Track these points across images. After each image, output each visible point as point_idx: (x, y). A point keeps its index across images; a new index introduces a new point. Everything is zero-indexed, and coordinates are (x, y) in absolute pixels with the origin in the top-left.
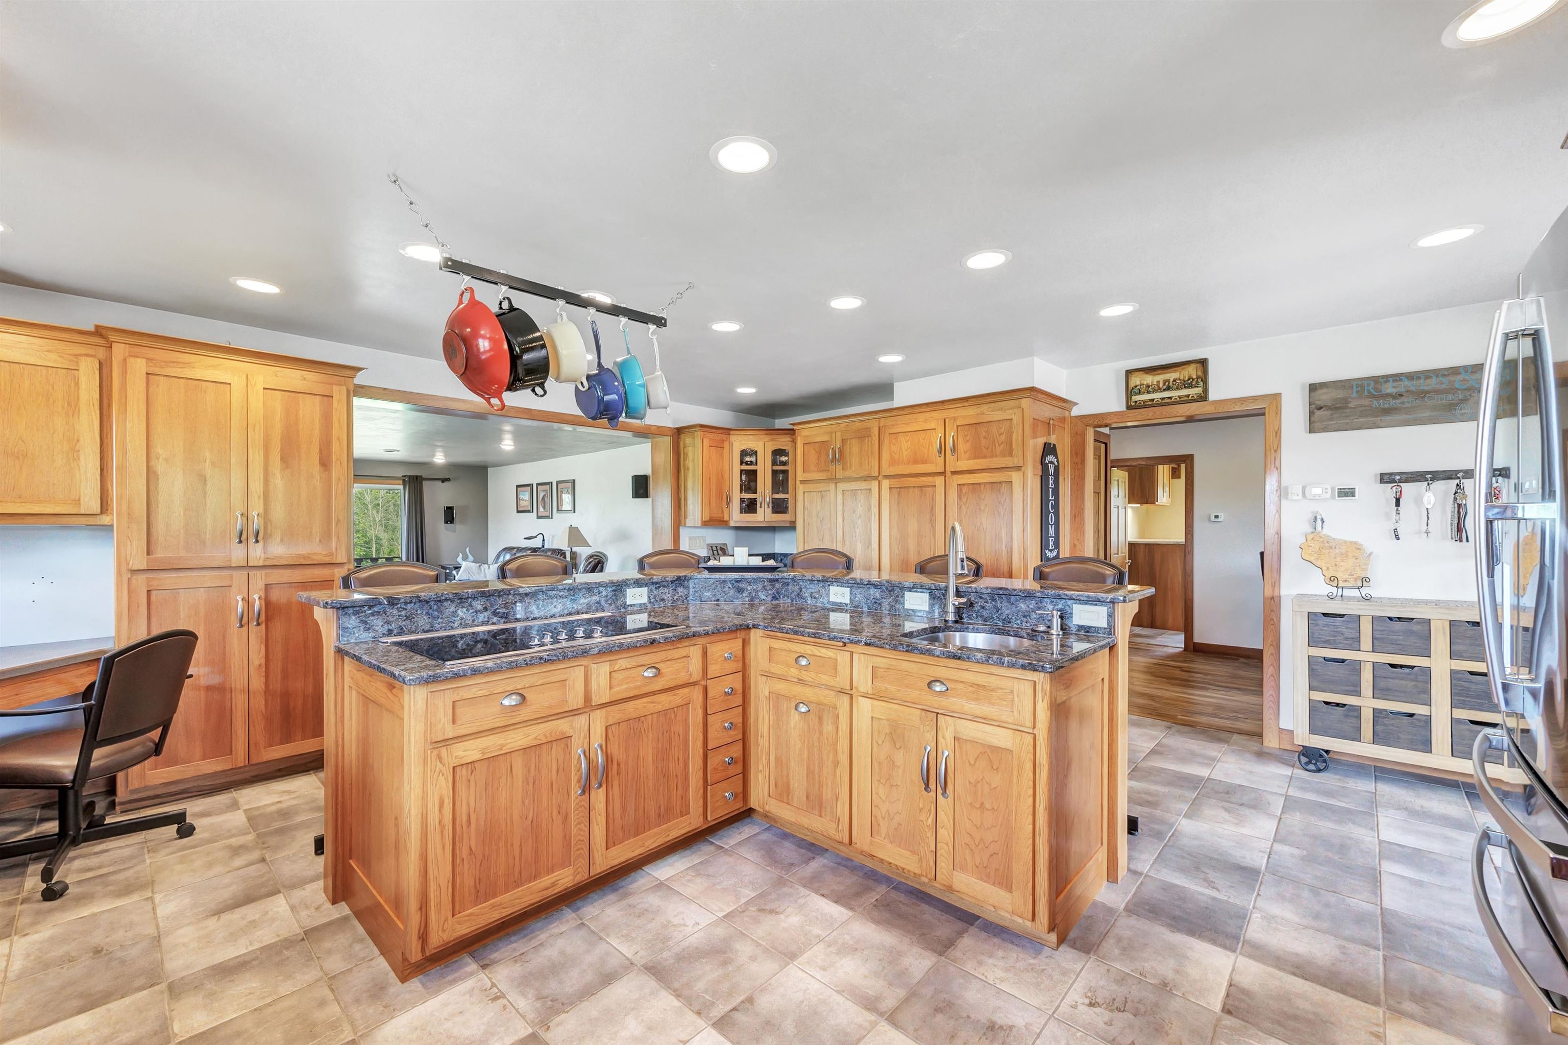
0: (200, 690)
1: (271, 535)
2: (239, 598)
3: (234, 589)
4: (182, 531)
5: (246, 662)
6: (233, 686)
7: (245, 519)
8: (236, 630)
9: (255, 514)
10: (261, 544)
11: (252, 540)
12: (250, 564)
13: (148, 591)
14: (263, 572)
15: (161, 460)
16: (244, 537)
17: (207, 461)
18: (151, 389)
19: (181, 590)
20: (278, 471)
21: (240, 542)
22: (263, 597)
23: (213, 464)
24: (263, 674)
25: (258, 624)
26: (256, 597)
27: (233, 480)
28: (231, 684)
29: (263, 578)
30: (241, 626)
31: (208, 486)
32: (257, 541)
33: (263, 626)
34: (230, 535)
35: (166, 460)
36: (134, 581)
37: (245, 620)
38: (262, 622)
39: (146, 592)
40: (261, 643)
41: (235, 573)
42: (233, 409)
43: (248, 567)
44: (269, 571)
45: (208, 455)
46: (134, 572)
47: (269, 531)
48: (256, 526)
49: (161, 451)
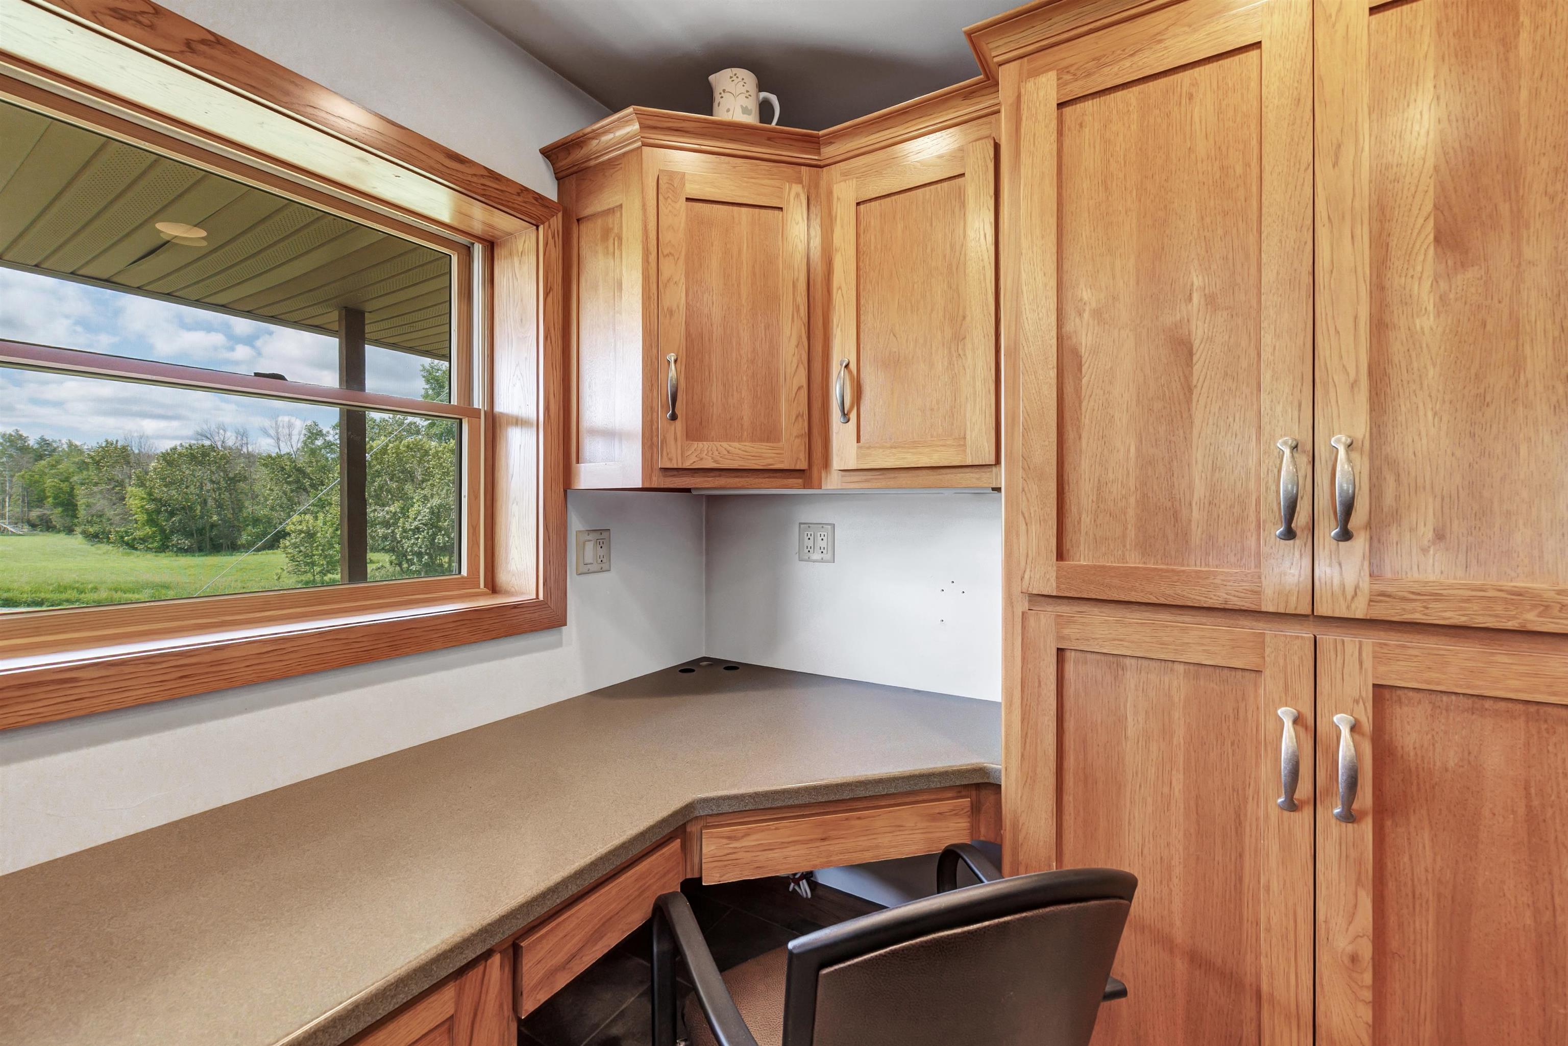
0: (1171, 951)
1: (1396, 516)
2: (1286, 713)
3: (1270, 684)
4: (1132, 500)
5: (1305, 929)
6: (1265, 988)
7: (1304, 460)
8: (1274, 813)
9: (1339, 441)
10: (1360, 543)
11: (1328, 530)
12: (1322, 610)
13: (1060, 652)
14: (1369, 642)
15: (1086, 315)
16: (1301, 518)
17: (1196, 297)
18: (1067, 142)
19: (1128, 661)
20: (1427, 284)
21: (1289, 534)
22: (1367, 726)
23: (1211, 301)
24: (1368, 995)
25: (1349, 816)
26: (1342, 721)
27: (1267, 339)
28: (1258, 976)
29: (1368, 663)
30: (1292, 806)
31: (1197, 368)
32: (1346, 535)
33: (1367, 827)
34: (1258, 512)
35: (1097, 314)
36: (1032, 622)
37: (1304, 790)
38: (1363, 814)
39: (1054, 652)
40: (1359, 882)
41: (1273, 634)
42: (1270, 116)
43: (1313, 617)
44: (1393, 640)
45: (1197, 280)
46: (1037, 598)
47: (1389, 499)
48: (1342, 481)
49: (1086, 295)
